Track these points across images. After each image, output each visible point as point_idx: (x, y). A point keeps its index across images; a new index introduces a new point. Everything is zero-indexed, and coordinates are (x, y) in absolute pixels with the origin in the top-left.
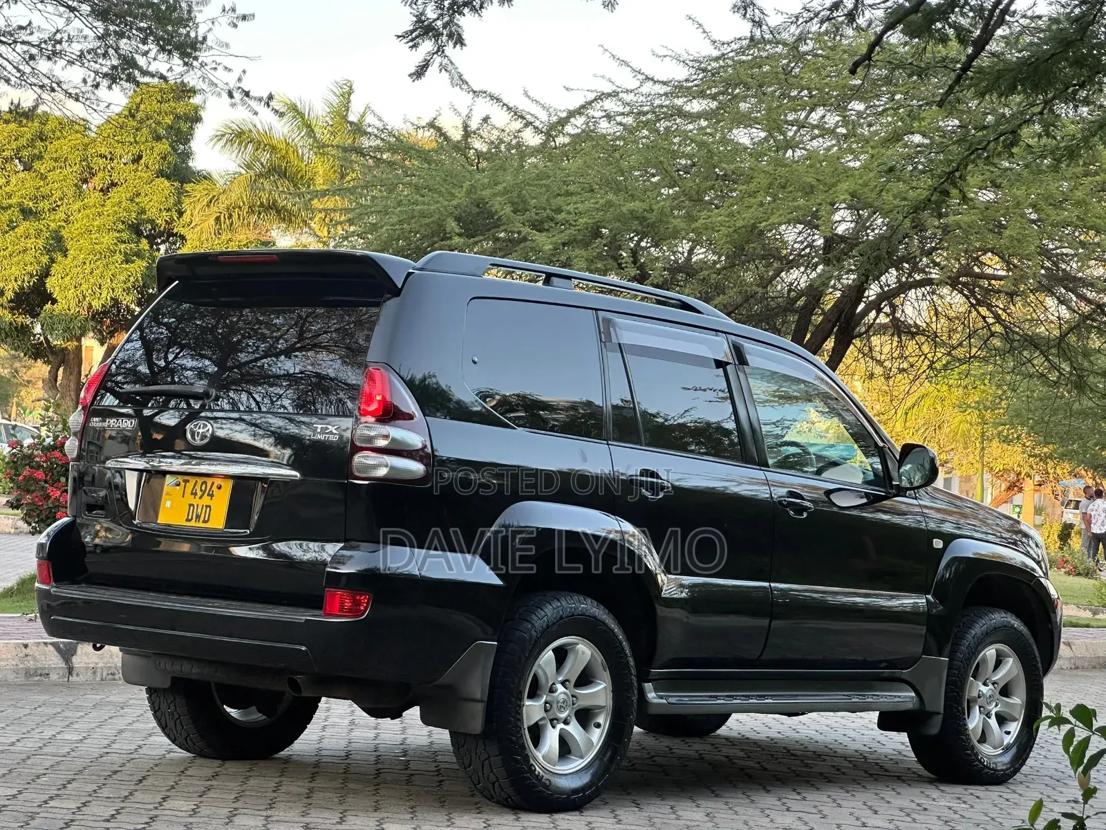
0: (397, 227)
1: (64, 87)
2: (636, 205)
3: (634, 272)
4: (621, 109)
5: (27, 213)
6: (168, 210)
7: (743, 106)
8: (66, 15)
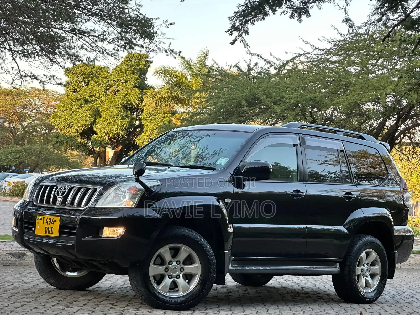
0: (223, 103)
1: (107, 51)
2: (312, 95)
3: (311, 120)
4: (306, 60)
5: (86, 101)
6: (138, 100)
7: (352, 58)
8: (108, 26)
